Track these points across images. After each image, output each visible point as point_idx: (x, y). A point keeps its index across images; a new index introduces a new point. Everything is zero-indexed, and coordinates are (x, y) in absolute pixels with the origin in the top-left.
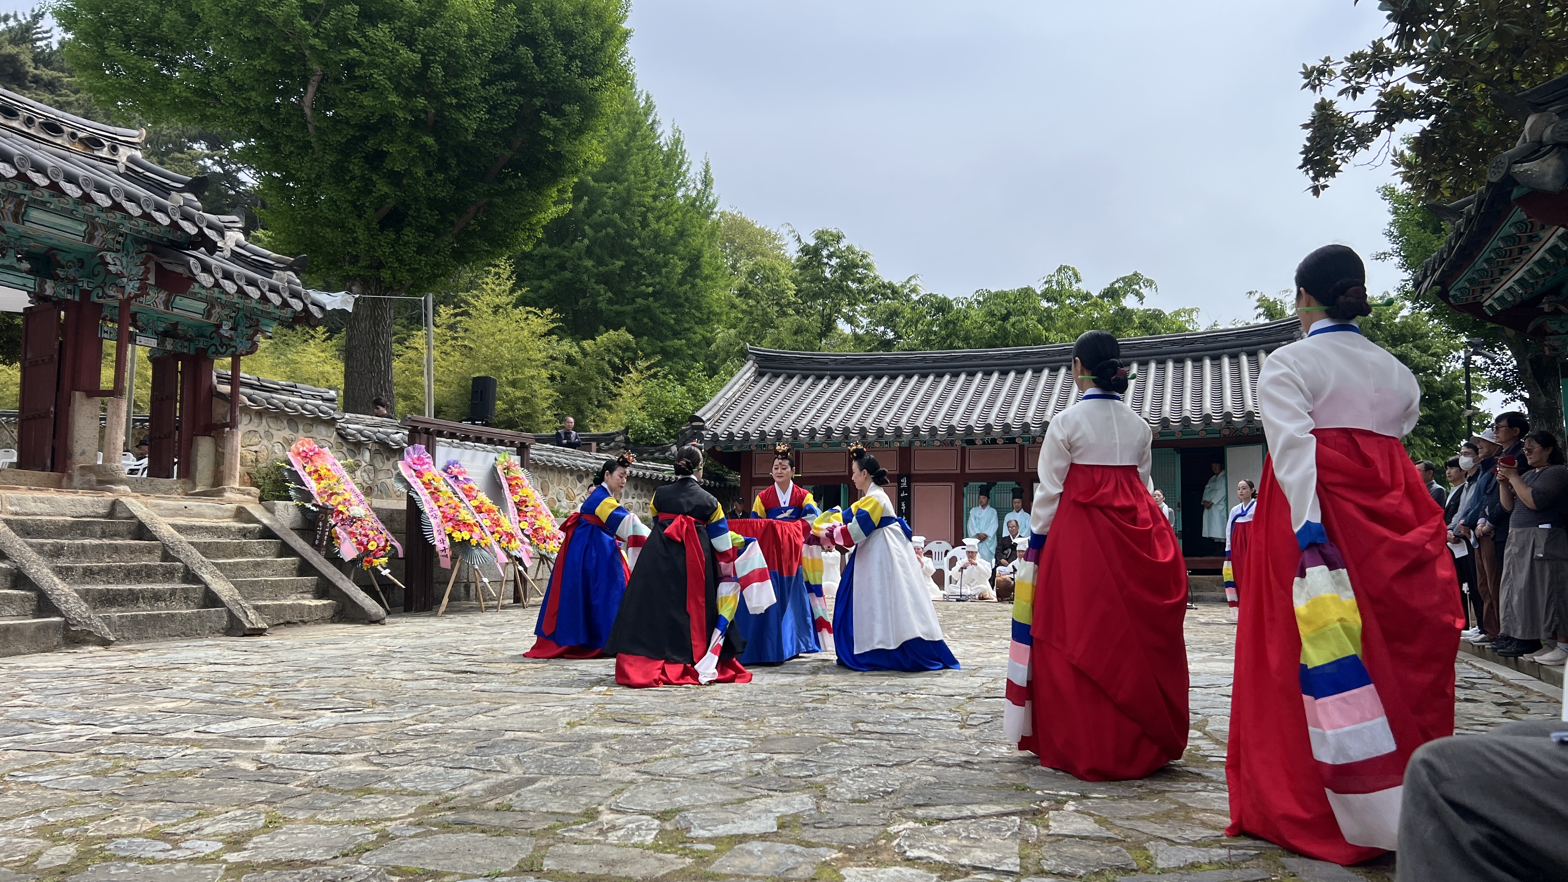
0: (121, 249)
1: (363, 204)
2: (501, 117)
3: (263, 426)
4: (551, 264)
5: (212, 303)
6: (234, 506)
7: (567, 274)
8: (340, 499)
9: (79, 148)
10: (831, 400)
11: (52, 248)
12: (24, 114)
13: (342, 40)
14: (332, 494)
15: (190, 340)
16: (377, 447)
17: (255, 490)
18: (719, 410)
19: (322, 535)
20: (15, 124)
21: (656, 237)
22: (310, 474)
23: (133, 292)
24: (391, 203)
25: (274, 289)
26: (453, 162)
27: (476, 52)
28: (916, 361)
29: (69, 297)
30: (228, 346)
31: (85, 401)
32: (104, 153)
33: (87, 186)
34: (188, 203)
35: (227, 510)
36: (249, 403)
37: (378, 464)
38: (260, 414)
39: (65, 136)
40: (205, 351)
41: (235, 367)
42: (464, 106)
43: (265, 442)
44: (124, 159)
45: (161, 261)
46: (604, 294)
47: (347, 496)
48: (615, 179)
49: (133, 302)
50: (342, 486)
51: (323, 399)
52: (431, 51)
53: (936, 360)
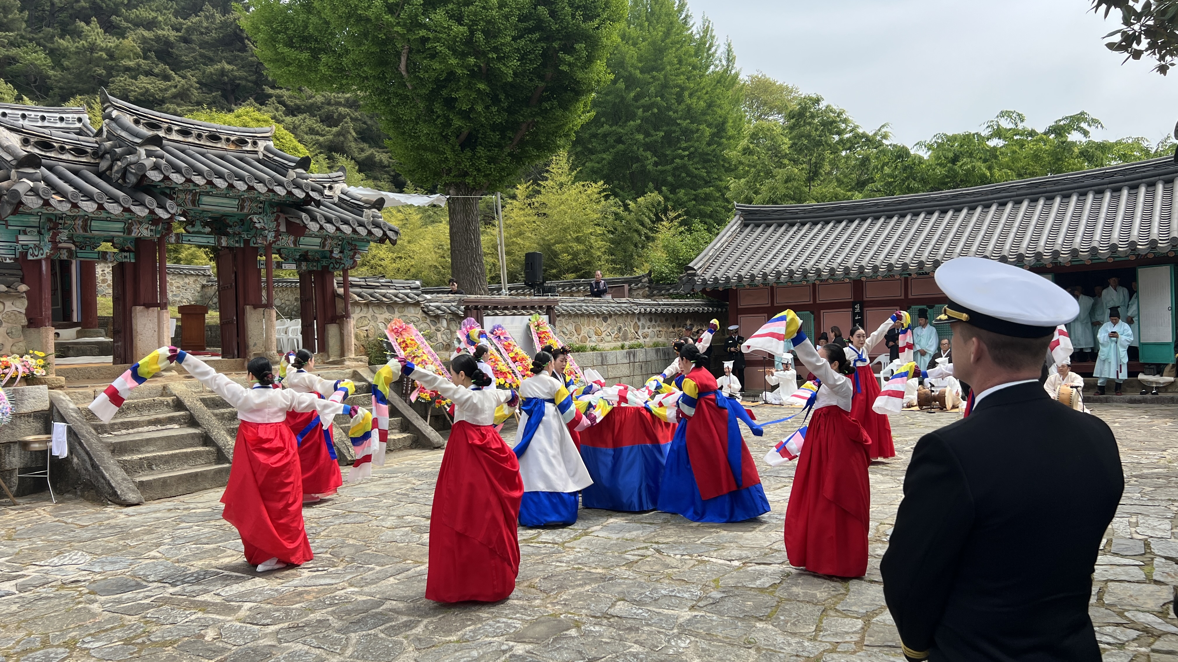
0: (262, 212)
1: (447, 134)
2: (531, 60)
3: (369, 313)
4: (611, 140)
5: (325, 238)
6: (351, 370)
7: (621, 147)
8: (420, 360)
9: (232, 147)
10: (797, 244)
11: (223, 216)
12: (195, 132)
13: (414, 24)
14: (415, 357)
15: (318, 261)
16: (451, 316)
17: (365, 358)
18: (709, 259)
19: (407, 387)
20: (190, 140)
21: (689, 110)
22: (400, 344)
23: (272, 239)
24: (465, 132)
25: (361, 224)
26: (502, 97)
27: (506, 17)
28: (870, 207)
29: (237, 245)
30: (340, 263)
31: (253, 312)
32: (249, 147)
33: (230, 179)
34: (299, 176)
35: (347, 373)
36: (357, 298)
37: (453, 327)
38: (367, 305)
39: (223, 141)
40: (328, 267)
41: (345, 276)
42: (503, 58)
43: (372, 323)
44: (262, 149)
45: (287, 216)
46: (650, 159)
47: (425, 357)
48: (653, 69)
49: (273, 245)
50: (420, 351)
51: (411, 289)
52: (475, 23)
53: (886, 205)
